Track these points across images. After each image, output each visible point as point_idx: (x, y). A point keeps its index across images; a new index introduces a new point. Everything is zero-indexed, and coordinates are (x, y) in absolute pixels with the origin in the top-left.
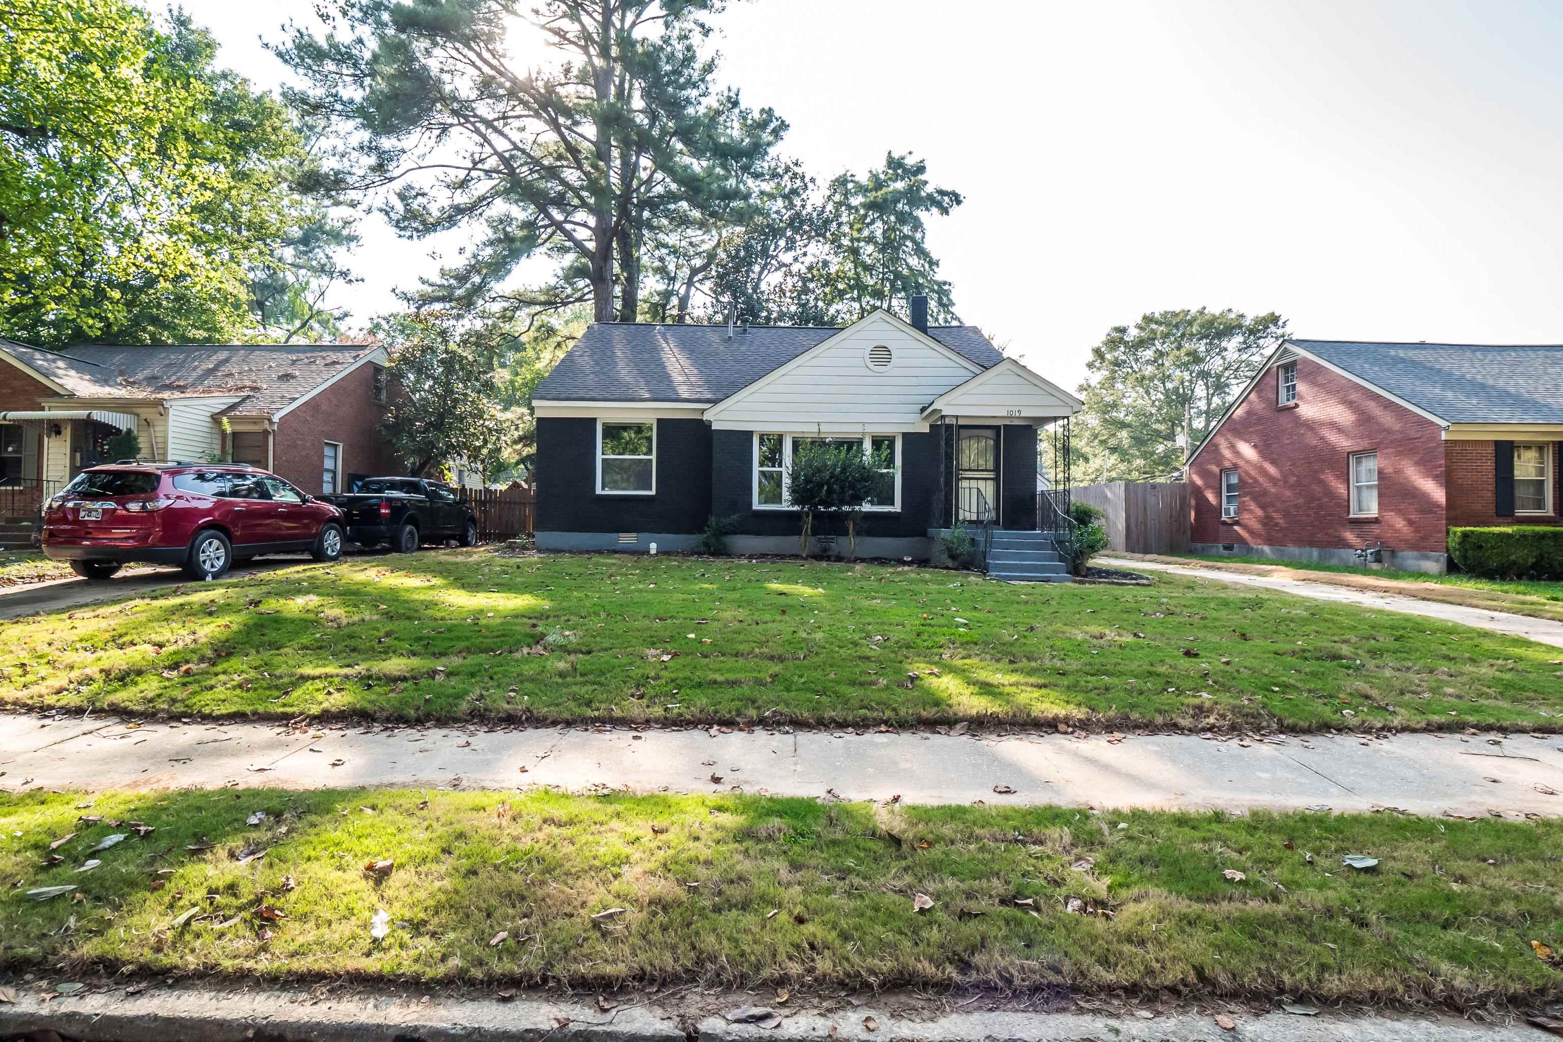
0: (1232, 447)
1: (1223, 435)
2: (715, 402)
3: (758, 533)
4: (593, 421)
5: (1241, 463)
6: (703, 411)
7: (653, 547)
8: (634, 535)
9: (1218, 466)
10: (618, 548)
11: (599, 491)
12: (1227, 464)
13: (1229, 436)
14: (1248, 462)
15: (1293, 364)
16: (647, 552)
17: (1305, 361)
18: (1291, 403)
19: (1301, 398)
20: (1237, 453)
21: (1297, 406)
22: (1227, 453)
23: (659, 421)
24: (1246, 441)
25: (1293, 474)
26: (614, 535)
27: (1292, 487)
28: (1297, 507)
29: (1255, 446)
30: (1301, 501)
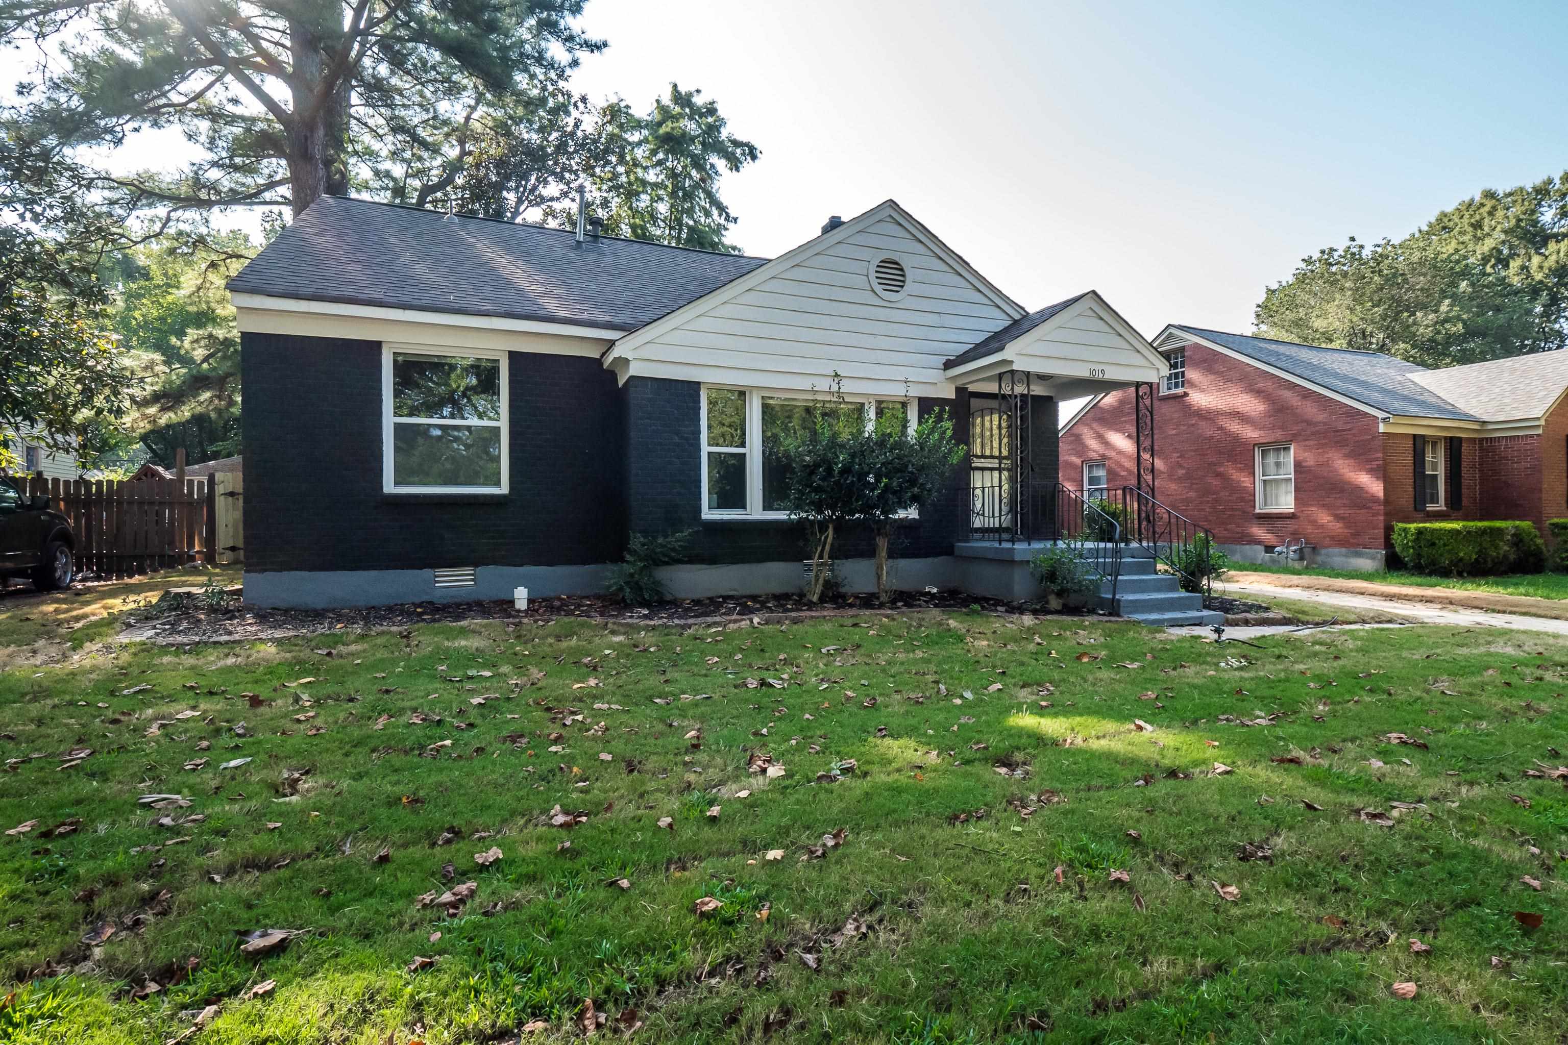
0: (1101, 438)
1: (1087, 425)
2: (629, 329)
3: (712, 560)
4: (375, 347)
5: (1113, 454)
6: (612, 343)
7: (521, 595)
8: (469, 570)
9: (1080, 457)
10: (437, 597)
11: (389, 486)
12: (1093, 455)
13: (1095, 425)
14: (1120, 452)
15: (1182, 349)
16: (505, 606)
17: (1197, 346)
18: (1180, 391)
19: (1192, 385)
20: (1106, 444)
21: (1186, 394)
22: (1093, 443)
23: (513, 356)
24: (1118, 430)
25: (1181, 466)
26: (427, 573)
27: (1180, 480)
28: (1187, 501)
29: (1129, 437)
30: (1192, 494)
